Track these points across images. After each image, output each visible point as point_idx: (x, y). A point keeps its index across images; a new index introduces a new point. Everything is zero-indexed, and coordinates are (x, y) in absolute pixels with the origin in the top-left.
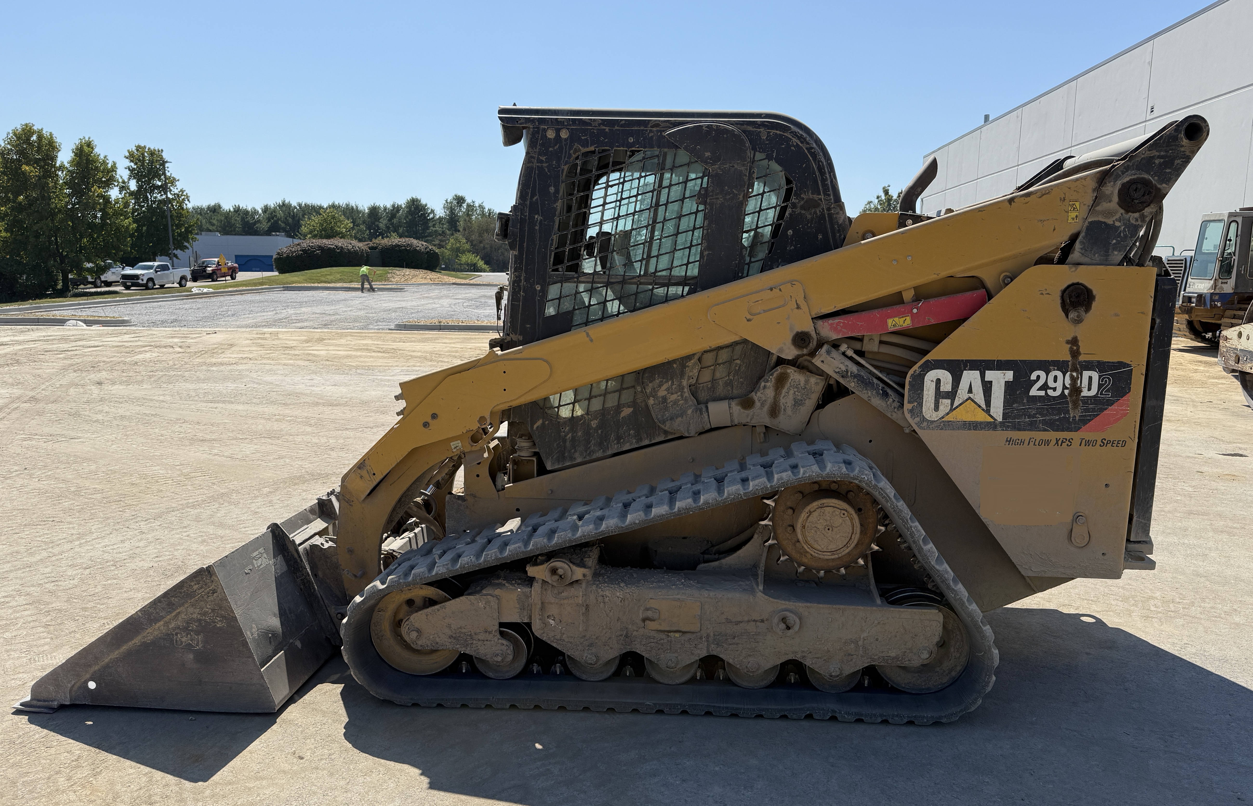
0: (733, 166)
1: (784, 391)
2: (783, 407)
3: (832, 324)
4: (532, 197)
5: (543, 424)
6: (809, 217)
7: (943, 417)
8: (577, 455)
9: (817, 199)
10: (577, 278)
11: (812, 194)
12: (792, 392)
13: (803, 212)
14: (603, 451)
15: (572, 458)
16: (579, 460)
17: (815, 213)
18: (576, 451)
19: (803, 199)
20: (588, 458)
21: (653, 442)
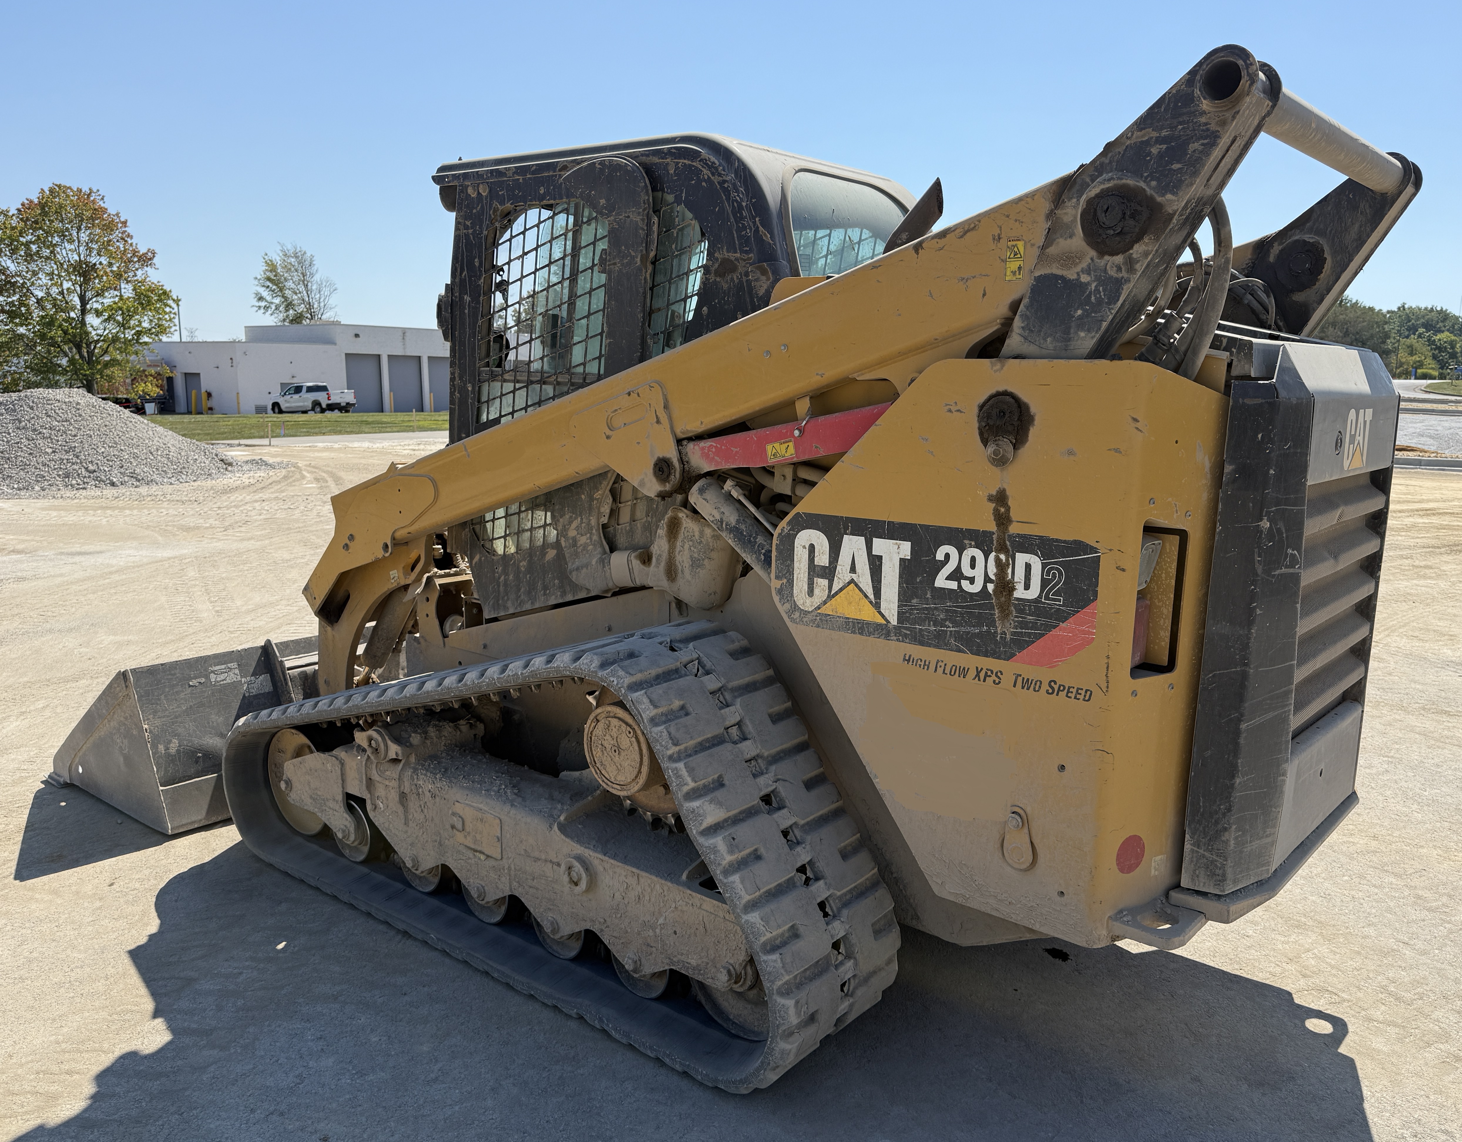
0: (629, 217)
1: (679, 544)
2: (680, 567)
3: (703, 449)
4: (461, 274)
5: (480, 559)
6: (725, 286)
7: (819, 608)
8: (509, 604)
9: (733, 259)
10: (502, 375)
11: (728, 252)
12: (687, 546)
13: (718, 279)
14: (532, 603)
15: (506, 608)
16: (511, 611)
17: (732, 279)
18: (508, 599)
19: (717, 259)
20: (519, 610)
21: (577, 598)
